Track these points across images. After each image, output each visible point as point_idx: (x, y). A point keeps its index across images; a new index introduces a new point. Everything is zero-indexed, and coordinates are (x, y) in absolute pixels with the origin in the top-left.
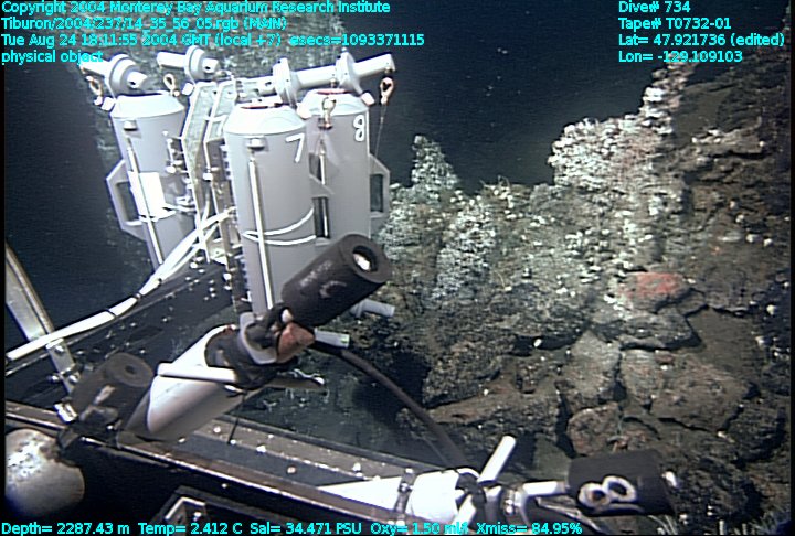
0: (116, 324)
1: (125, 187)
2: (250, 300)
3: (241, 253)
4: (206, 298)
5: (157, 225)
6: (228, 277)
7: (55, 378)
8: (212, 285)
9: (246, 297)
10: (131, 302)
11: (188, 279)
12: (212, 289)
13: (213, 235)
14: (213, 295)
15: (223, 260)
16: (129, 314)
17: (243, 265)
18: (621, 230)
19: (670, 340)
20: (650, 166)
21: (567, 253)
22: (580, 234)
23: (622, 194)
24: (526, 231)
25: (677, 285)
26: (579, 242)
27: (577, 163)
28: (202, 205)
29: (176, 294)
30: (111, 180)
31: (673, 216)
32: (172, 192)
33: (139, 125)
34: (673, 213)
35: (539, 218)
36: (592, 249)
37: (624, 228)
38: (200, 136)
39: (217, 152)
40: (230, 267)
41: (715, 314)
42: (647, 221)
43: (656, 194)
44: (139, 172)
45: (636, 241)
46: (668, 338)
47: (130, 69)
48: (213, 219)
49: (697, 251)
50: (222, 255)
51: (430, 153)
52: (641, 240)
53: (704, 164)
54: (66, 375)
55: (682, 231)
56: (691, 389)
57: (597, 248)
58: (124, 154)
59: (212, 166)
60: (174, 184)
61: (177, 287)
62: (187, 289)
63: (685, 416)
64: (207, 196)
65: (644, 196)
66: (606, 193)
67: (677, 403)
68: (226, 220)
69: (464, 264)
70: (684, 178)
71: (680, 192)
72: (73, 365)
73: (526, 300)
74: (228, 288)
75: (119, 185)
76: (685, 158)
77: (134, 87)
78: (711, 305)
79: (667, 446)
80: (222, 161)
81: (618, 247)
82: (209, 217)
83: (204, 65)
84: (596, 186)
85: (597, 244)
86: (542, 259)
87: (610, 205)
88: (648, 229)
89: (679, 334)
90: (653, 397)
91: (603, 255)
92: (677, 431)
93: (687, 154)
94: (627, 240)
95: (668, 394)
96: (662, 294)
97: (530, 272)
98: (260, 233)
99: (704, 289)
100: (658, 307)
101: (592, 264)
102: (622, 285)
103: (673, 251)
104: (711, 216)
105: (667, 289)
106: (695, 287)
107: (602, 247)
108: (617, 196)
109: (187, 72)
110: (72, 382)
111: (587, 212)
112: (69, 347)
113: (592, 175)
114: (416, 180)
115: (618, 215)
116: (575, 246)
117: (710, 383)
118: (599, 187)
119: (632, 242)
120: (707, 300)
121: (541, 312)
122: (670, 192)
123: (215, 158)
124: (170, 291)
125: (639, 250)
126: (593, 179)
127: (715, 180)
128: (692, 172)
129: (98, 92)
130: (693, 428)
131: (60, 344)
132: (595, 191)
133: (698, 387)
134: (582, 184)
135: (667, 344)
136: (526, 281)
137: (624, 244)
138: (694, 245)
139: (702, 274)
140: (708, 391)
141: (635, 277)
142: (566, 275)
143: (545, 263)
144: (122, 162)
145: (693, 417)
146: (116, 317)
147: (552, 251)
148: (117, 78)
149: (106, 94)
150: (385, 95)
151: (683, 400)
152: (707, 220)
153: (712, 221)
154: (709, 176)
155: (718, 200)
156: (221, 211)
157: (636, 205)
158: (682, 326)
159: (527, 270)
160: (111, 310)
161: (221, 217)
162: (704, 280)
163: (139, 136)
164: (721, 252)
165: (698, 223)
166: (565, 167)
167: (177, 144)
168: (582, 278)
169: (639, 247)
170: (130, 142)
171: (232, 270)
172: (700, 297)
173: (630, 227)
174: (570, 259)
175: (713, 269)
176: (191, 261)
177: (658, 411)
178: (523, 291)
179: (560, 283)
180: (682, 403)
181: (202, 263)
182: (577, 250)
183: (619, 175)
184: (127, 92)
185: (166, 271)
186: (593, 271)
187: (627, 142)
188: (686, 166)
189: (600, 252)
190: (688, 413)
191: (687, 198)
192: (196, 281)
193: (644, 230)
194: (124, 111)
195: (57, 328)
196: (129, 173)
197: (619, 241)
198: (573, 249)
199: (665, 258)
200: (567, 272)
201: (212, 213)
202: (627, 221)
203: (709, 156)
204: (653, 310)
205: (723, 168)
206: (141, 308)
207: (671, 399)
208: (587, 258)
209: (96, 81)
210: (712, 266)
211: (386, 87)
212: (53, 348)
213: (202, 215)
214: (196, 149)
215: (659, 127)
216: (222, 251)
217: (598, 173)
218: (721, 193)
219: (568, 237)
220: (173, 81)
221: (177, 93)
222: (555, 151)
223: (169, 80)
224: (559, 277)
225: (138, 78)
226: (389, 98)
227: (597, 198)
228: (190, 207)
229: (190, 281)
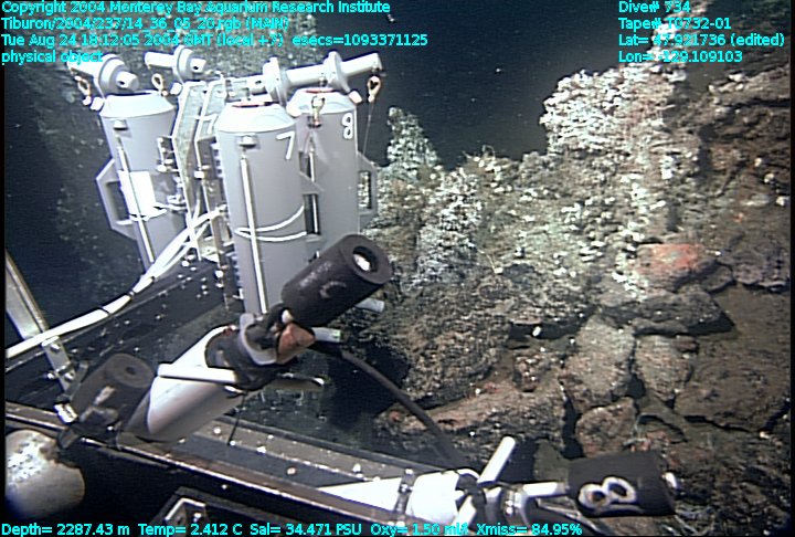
0: (110, 322)
1: (115, 187)
2: (242, 297)
3: (233, 250)
4: (199, 296)
5: (147, 224)
6: (219, 274)
7: (50, 376)
8: (205, 283)
9: (238, 294)
10: (125, 299)
11: (180, 276)
12: (204, 287)
13: (204, 232)
14: (205, 293)
15: (215, 258)
16: (123, 312)
17: (235, 263)
18: (629, 197)
19: (695, 323)
20: (659, 122)
21: (565, 228)
22: (578, 207)
23: (627, 155)
24: (517, 206)
25: (700, 258)
26: (577, 215)
27: (575, 121)
28: (193, 203)
29: (169, 291)
30: (101, 180)
31: (688, 180)
32: (163, 190)
33: (129, 125)
34: (689, 175)
35: (531, 190)
36: (594, 222)
37: (632, 193)
38: (191, 135)
39: (208, 151)
40: (222, 265)
41: (746, 292)
42: (659, 185)
43: (668, 154)
44: (130, 171)
45: (648, 208)
46: (691, 321)
47: (119, 68)
48: (205, 217)
49: (717, 219)
50: (213, 253)
51: (407, 126)
52: (653, 207)
53: (724, 116)
54: (62, 373)
55: (699, 196)
56: (723, 381)
57: (599, 220)
58: (113, 153)
59: (203, 164)
60: (165, 183)
61: (170, 285)
62: (179, 287)
63: (719, 414)
64: (198, 194)
65: (654, 157)
66: (609, 155)
67: (707, 398)
68: (217, 218)
69: (448, 243)
70: (700, 134)
71: (697, 150)
72: (68, 363)
73: (520, 283)
74: (220, 286)
75: (109, 184)
76: (701, 110)
77: (122, 86)
78: (740, 280)
79: (698, 451)
80: (213, 160)
81: (625, 217)
82: (200, 215)
83: (192, 65)
84: (597, 147)
85: (599, 216)
86: (535, 237)
87: (613, 169)
88: (661, 193)
89: (705, 316)
90: (677, 391)
91: (607, 228)
92: (708, 432)
93: (703, 106)
94: (636, 207)
95: (695, 387)
96: (684, 268)
97: (523, 252)
98: (252, 230)
99: (731, 261)
100: (678, 284)
101: (593, 239)
102: (631, 261)
103: (689, 221)
104: (732, 178)
105: (688, 263)
106: (719, 259)
107: (605, 219)
108: (622, 157)
109: (175, 72)
110: (68, 380)
111: (587, 179)
112: (65, 344)
113: (593, 134)
114: (392, 157)
115: (625, 179)
116: (573, 219)
117: (747, 373)
118: (601, 148)
119: (642, 210)
120: (735, 273)
121: (538, 296)
122: (685, 150)
123: (206, 156)
124: (162, 289)
125: (650, 219)
126: (594, 139)
127: (736, 136)
128: (711, 125)
129: (87, 92)
130: (727, 428)
131: (56, 342)
132: (597, 153)
133: (731, 379)
134: (582, 145)
135: (689, 328)
136: (518, 262)
137: (633, 213)
138: (713, 212)
139: (728, 244)
140: (746, 383)
141: (650, 250)
142: (564, 254)
143: (540, 241)
144: (112, 161)
145: (727, 415)
146: (110, 315)
147: (546, 228)
148: (106, 78)
149: (94, 93)
150: (373, 93)
151: (714, 394)
152: (727, 183)
153: (733, 183)
154: (731, 130)
155: (739, 159)
156: (212, 209)
157: (645, 167)
158: (708, 306)
159: (519, 249)
160: (105, 308)
161: (212, 215)
162: (730, 251)
163: (129, 136)
164: (746, 219)
165: (718, 186)
166: (561, 127)
167: (168, 143)
168: (583, 255)
169: (651, 215)
170: (120, 141)
171: (224, 267)
172: (728, 272)
173: (640, 192)
174: (567, 236)
175: (740, 238)
176: (183, 259)
177: (684, 406)
178: (516, 273)
179: (557, 262)
180: (713, 398)
181: (195, 260)
182: (577, 225)
183: (624, 132)
184: (117, 92)
185: (158, 269)
186: (595, 248)
187: (634, 92)
188: (703, 119)
189: (603, 225)
190: (723, 410)
191: (704, 159)
192: (189, 279)
193: (656, 195)
194: (113, 110)
195: (51, 327)
196: (120, 172)
197: (627, 209)
198: (571, 223)
199: (681, 228)
200: (565, 250)
201: (203, 211)
202: (635, 186)
203: (730, 106)
204: (672, 288)
205: (746, 120)
206: (135, 305)
207: (700, 394)
208: (588, 233)
209: (84, 81)
210: (738, 234)
211: (374, 85)
212: (49, 346)
213: (193, 213)
214: (187, 148)
215: (671, 73)
216: (214, 249)
217: (599, 131)
218: (742, 151)
219: (564, 210)
220: (161, 81)
221: (165, 93)
222: (548, 109)
223: (157, 80)
224: (556, 255)
225: (127, 78)
226: (377, 96)
227: (596, 162)
228: (181, 205)
229: (182, 279)
